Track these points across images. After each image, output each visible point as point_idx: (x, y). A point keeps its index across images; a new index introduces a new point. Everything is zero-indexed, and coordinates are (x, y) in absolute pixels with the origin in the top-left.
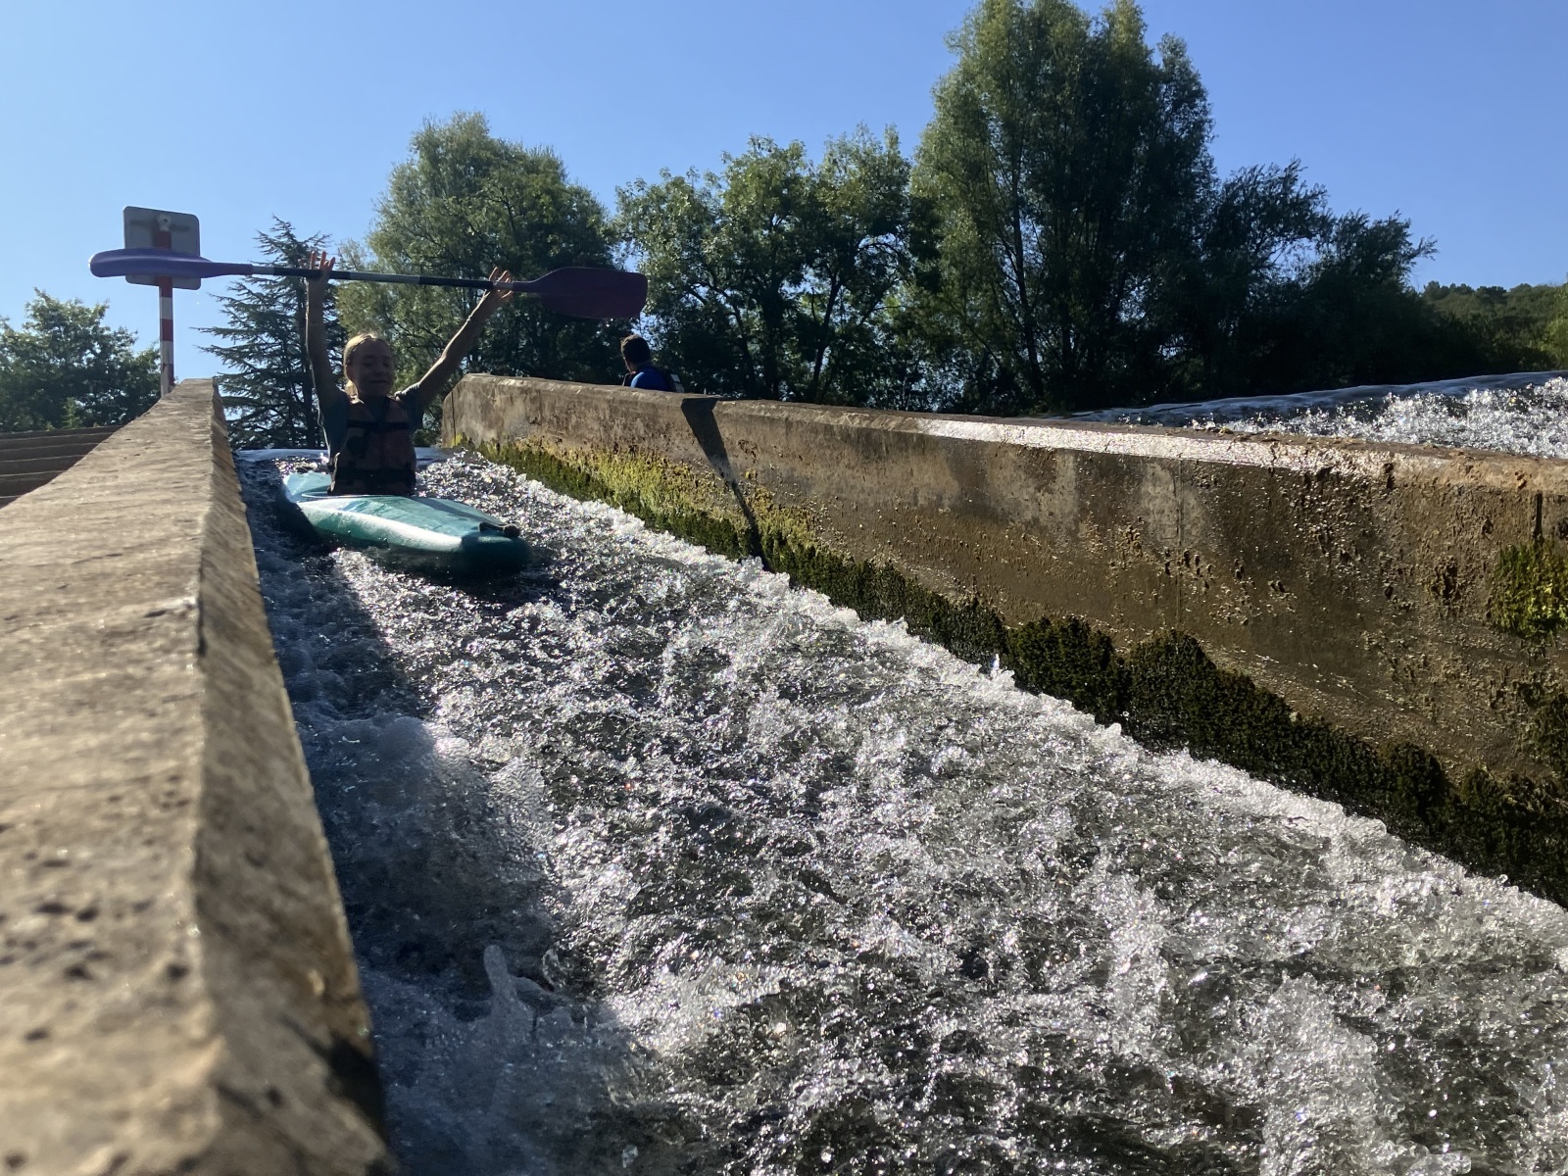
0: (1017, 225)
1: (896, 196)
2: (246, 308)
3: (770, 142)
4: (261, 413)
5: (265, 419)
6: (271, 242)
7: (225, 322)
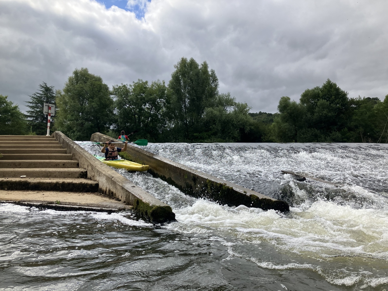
0: (185, 100)
1: (163, 93)
2: (36, 98)
3: (142, 80)
4: (37, 119)
5: (38, 120)
6: (42, 86)
7: (31, 101)
